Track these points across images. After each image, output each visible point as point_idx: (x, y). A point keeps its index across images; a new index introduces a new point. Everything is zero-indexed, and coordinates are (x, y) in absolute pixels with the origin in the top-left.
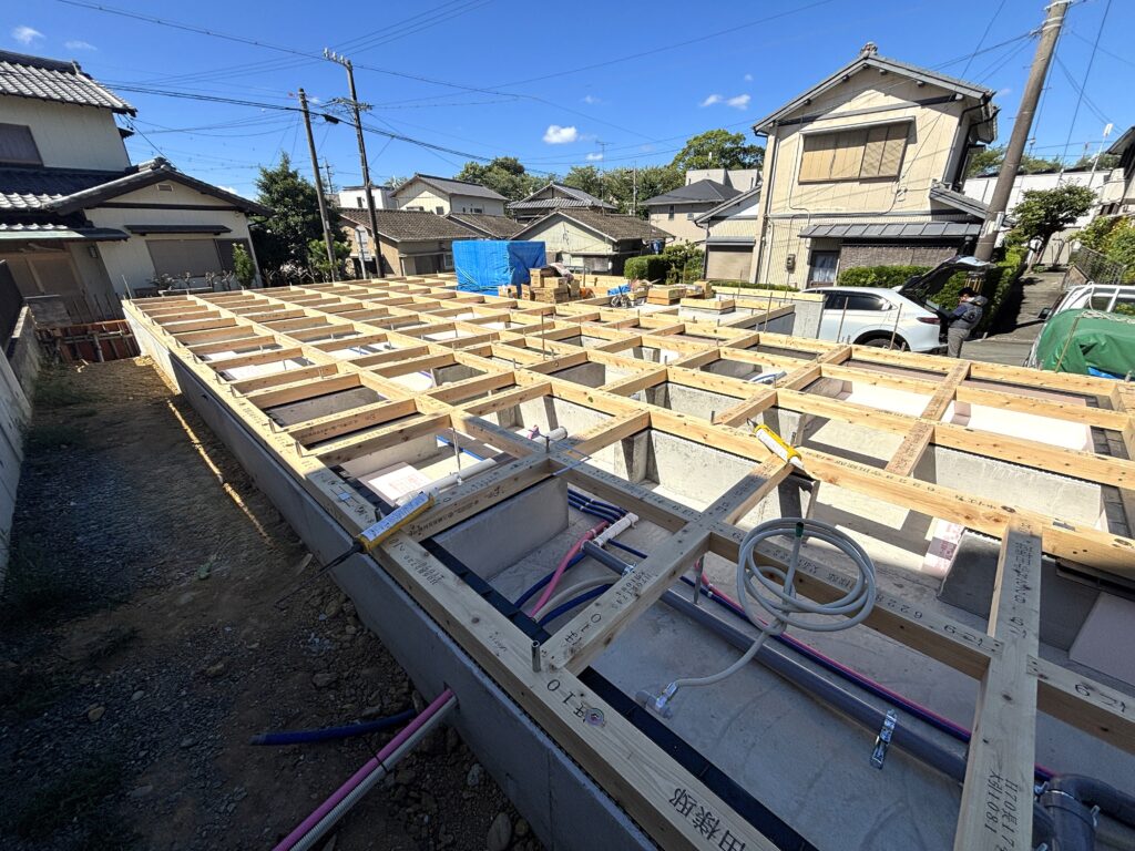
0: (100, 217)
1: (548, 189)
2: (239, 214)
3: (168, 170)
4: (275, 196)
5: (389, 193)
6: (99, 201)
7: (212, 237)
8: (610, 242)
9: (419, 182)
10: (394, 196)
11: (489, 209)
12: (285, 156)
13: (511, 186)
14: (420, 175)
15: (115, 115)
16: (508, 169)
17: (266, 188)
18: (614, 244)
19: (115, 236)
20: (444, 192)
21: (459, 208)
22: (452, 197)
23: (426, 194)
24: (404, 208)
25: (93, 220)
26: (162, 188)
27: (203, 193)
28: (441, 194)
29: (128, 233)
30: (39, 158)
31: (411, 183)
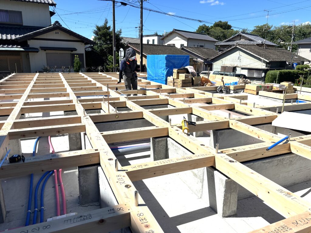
0: (32, 43)
1: (238, 35)
2: (82, 43)
3: (58, 25)
4: (99, 37)
5: (161, 38)
6: (32, 37)
7: (70, 52)
8: (264, 62)
9: (175, 33)
10: (163, 39)
11: (207, 45)
12: (106, 20)
13: (222, 35)
14: (176, 30)
15: (50, 6)
16: (221, 27)
17: (96, 33)
18: (267, 63)
19: (35, 50)
20: (185, 37)
21: (192, 44)
22: (189, 40)
23: (177, 38)
24: (166, 44)
25: (30, 45)
26: (56, 33)
27: (70, 35)
28: (184, 38)
29: (40, 49)
30: (22, 23)
31: (171, 33)
